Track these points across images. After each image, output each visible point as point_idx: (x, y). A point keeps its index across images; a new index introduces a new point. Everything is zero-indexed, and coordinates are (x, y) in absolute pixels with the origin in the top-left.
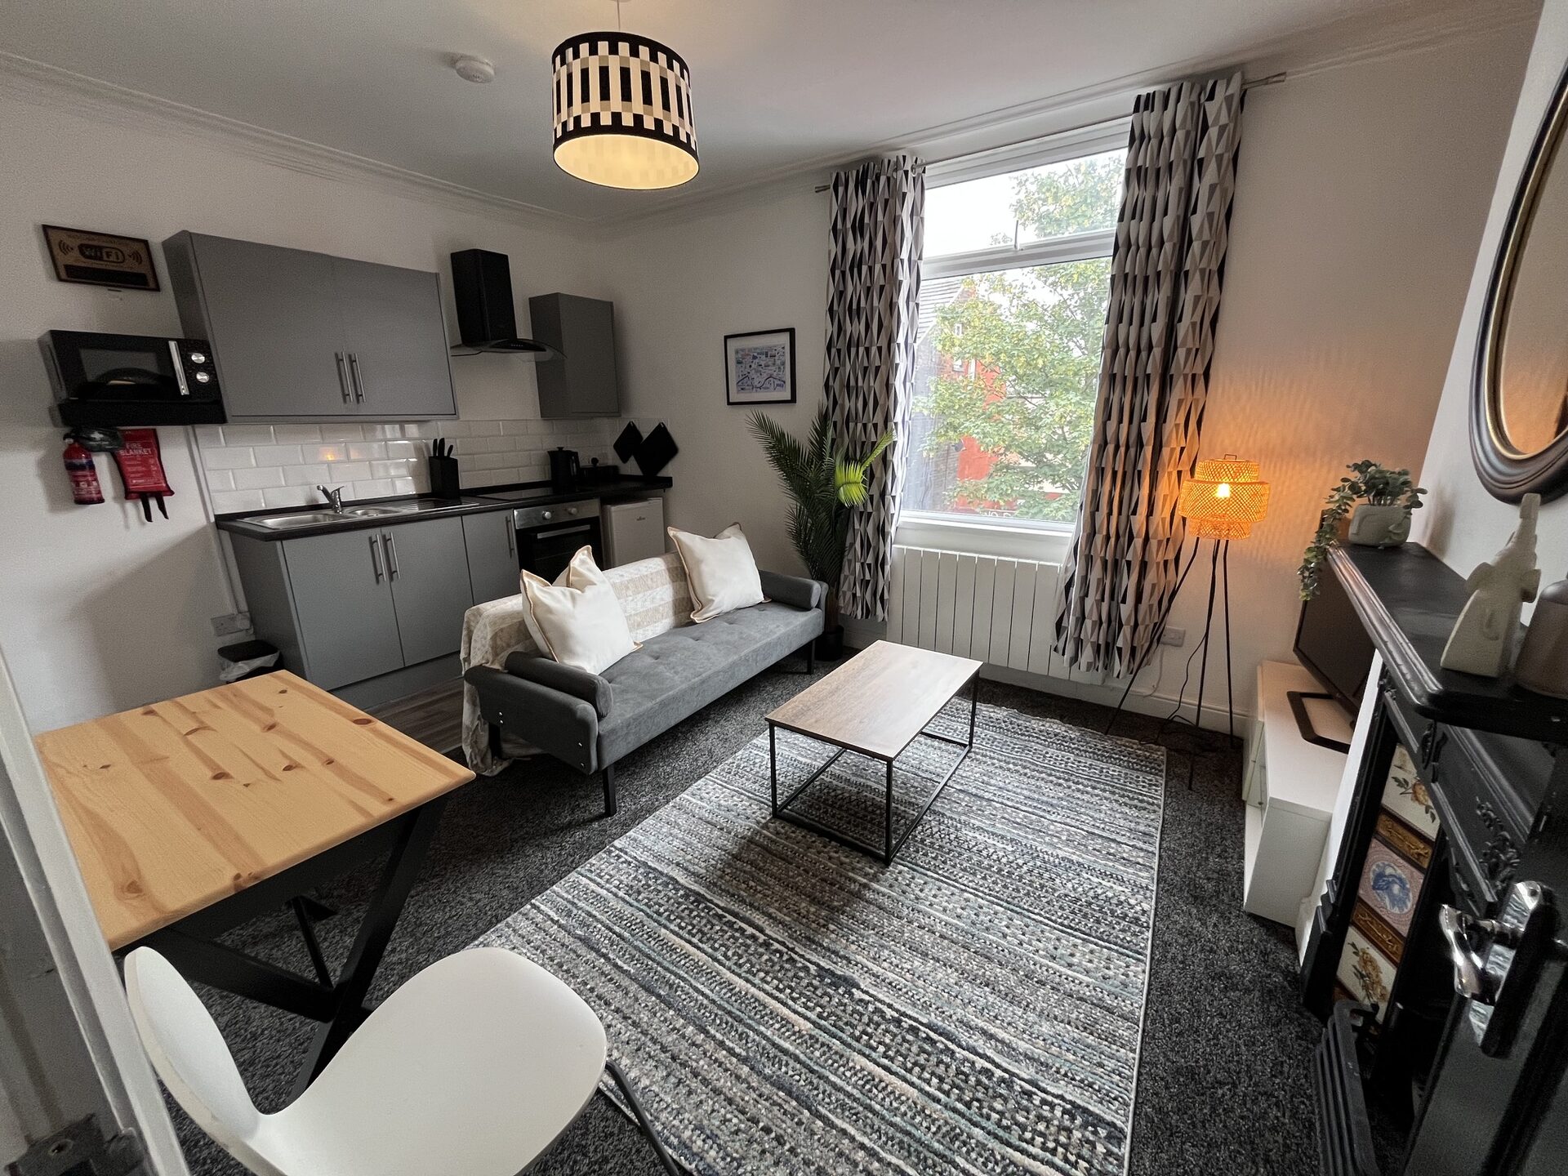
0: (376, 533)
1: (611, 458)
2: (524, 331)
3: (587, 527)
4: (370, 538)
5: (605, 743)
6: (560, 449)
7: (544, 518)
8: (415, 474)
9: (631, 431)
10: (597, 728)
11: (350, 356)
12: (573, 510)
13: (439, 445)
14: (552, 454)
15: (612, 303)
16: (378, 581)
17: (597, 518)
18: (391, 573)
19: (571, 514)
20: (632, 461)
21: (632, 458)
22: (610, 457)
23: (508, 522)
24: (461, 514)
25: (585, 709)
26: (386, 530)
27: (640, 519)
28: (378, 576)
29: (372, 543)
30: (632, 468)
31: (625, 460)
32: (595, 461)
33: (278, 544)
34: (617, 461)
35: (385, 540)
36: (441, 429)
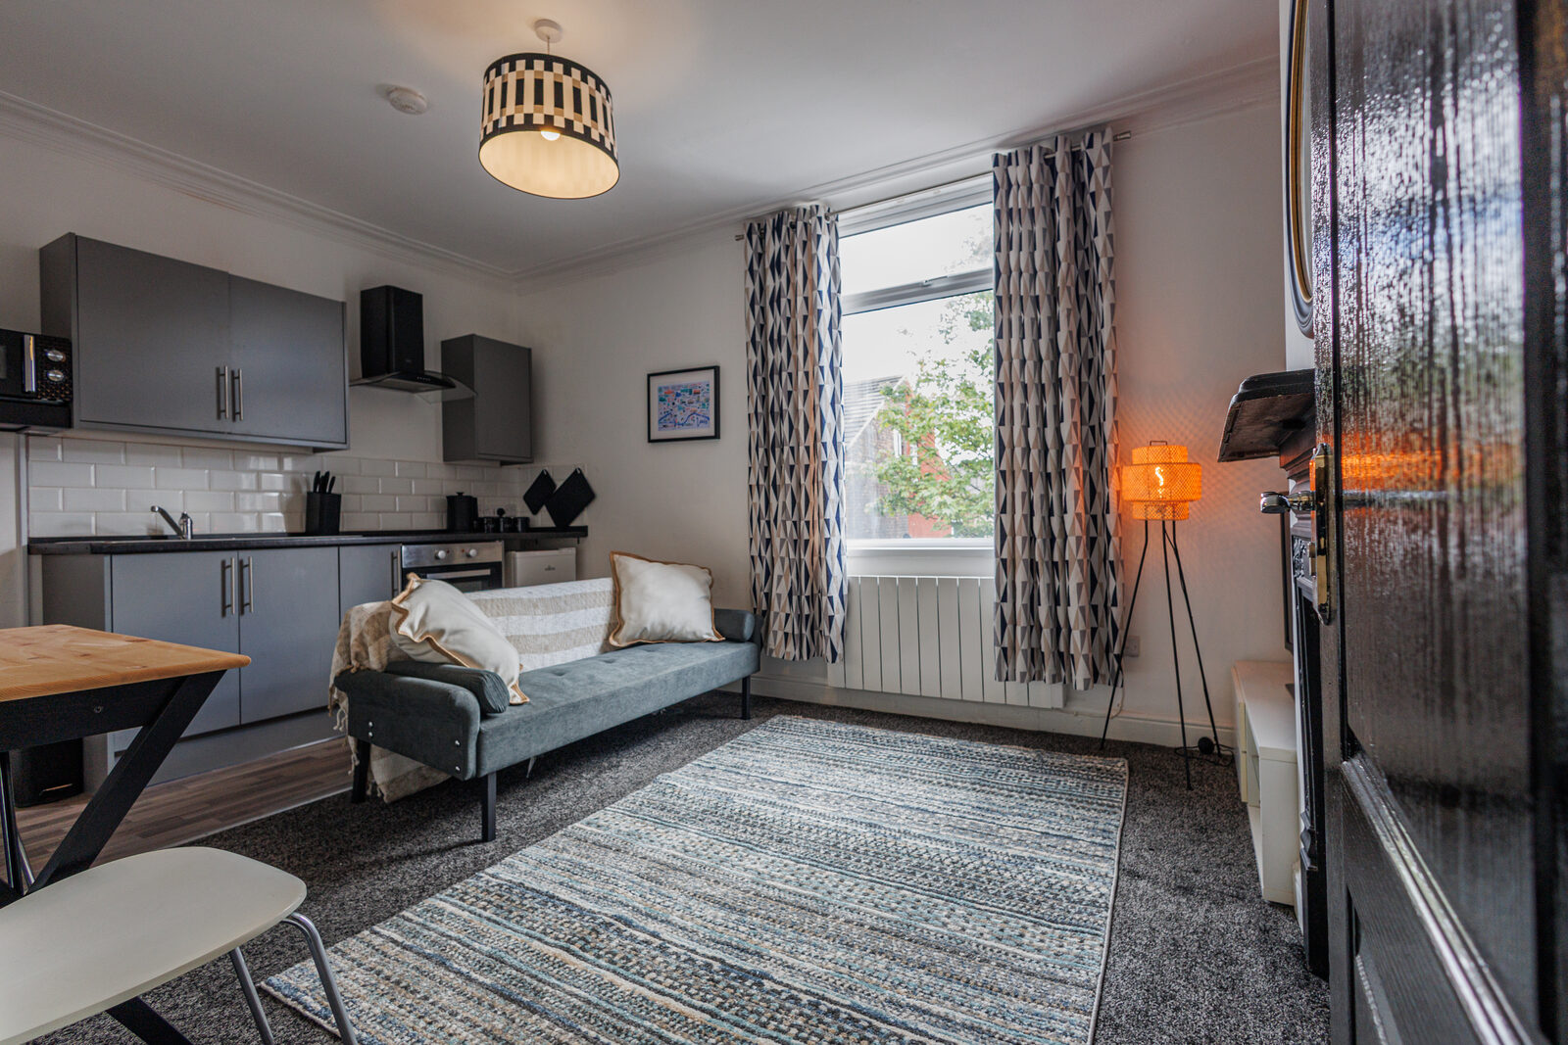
0: (232, 558)
1: (521, 510)
2: (433, 364)
3: (487, 572)
4: (223, 563)
5: (487, 742)
6: (460, 494)
7: (437, 558)
8: (288, 510)
9: (545, 479)
10: (477, 725)
11: (233, 373)
12: (472, 552)
13: (323, 481)
14: (450, 499)
15: (530, 350)
16: (224, 614)
17: (500, 563)
18: (242, 606)
19: (469, 556)
20: (544, 511)
21: (544, 508)
22: (518, 509)
23: (393, 558)
24: (339, 545)
25: (466, 697)
26: (244, 555)
27: (549, 569)
28: (224, 607)
29: (224, 567)
30: (543, 519)
31: (535, 511)
32: (501, 512)
33: (107, 559)
34: (528, 514)
35: (242, 566)
36: (324, 463)
